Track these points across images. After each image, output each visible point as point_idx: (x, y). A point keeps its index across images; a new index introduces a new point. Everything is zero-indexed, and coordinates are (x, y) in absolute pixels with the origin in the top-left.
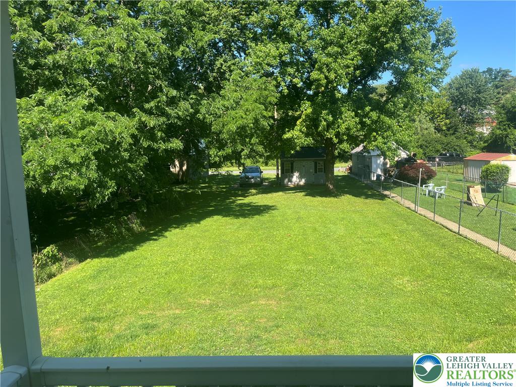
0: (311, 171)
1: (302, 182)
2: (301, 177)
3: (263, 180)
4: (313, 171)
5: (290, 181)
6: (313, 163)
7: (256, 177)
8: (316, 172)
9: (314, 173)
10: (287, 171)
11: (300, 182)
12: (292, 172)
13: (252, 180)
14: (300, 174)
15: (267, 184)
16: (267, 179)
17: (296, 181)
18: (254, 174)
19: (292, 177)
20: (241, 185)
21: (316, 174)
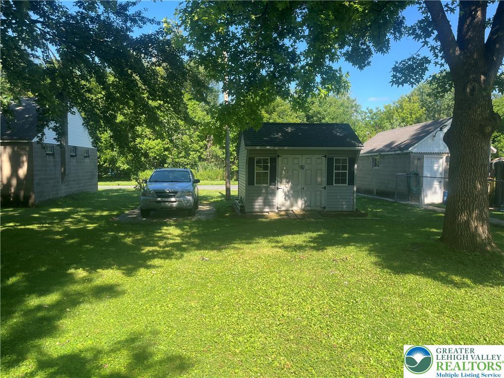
0: (319, 179)
1: (298, 207)
2: (294, 195)
3: (198, 200)
4: (325, 179)
5: (268, 203)
6: (324, 160)
7: (183, 192)
8: (330, 182)
9: (325, 184)
10: (262, 179)
11: (292, 206)
12: (273, 180)
13: (173, 199)
14: (292, 188)
15: (206, 208)
16: (205, 198)
17: (283, 205)
18: (177, 186)
19: (274, 193)
20: (145, 212)
21: (328, 187)
